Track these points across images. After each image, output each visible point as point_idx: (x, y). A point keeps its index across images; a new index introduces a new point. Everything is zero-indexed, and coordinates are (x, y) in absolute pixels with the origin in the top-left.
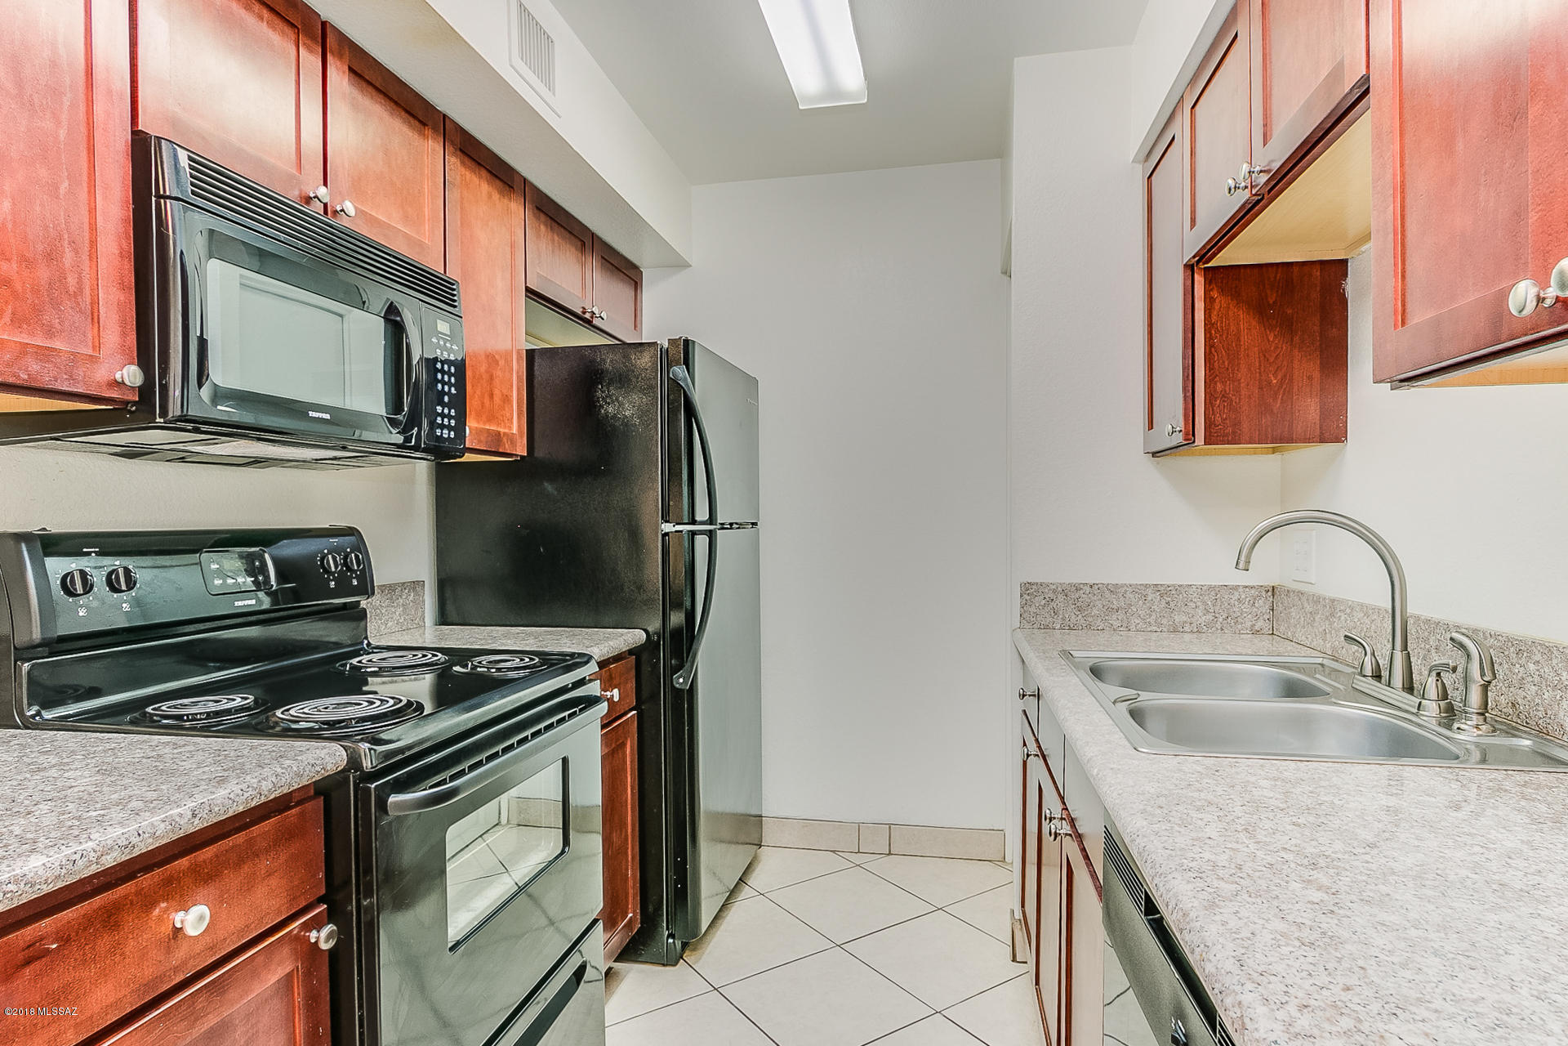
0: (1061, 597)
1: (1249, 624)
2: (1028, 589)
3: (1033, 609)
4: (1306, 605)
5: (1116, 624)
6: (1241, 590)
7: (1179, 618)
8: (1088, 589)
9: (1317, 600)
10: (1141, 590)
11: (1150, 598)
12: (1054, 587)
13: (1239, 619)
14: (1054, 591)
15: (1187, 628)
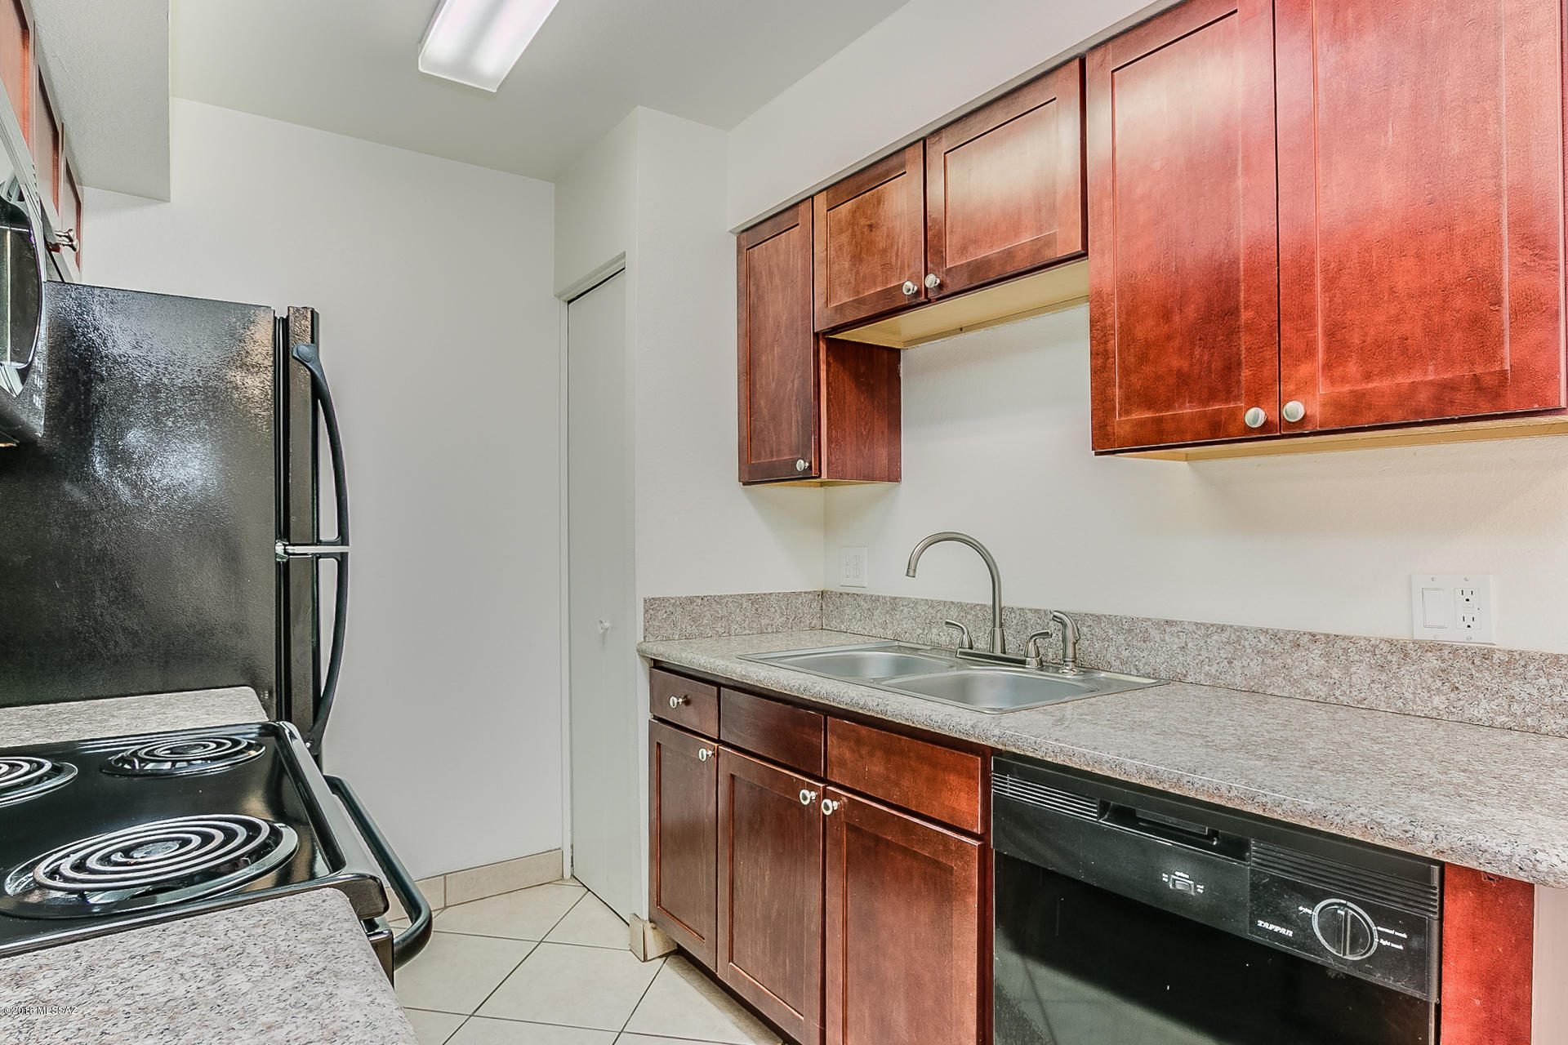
0: (679, 609)
1: (808, 622)
2: (651, 604)
3: (656, 623)
4: (862, 603)
5: (721, 630)
6: (803, 594)
7: (765, 621)
8: (699, 601)
9: (875, 599)
10: (737, 599)
11: (744, 607)
12: (673, 601)
13: (802, 619)
14: (674, 605)
15: (770, 630)
